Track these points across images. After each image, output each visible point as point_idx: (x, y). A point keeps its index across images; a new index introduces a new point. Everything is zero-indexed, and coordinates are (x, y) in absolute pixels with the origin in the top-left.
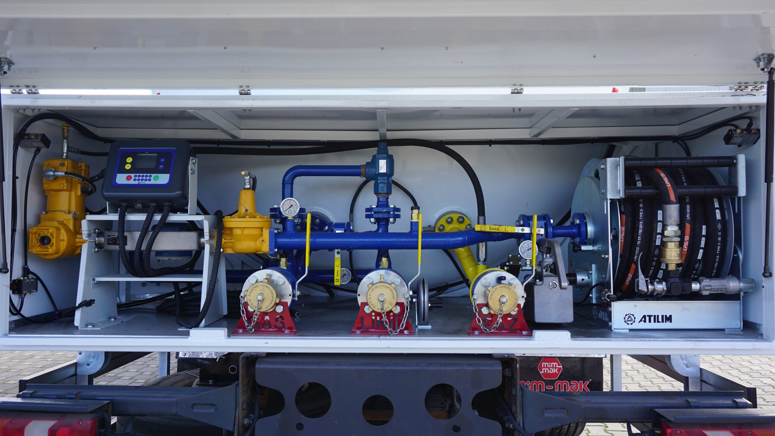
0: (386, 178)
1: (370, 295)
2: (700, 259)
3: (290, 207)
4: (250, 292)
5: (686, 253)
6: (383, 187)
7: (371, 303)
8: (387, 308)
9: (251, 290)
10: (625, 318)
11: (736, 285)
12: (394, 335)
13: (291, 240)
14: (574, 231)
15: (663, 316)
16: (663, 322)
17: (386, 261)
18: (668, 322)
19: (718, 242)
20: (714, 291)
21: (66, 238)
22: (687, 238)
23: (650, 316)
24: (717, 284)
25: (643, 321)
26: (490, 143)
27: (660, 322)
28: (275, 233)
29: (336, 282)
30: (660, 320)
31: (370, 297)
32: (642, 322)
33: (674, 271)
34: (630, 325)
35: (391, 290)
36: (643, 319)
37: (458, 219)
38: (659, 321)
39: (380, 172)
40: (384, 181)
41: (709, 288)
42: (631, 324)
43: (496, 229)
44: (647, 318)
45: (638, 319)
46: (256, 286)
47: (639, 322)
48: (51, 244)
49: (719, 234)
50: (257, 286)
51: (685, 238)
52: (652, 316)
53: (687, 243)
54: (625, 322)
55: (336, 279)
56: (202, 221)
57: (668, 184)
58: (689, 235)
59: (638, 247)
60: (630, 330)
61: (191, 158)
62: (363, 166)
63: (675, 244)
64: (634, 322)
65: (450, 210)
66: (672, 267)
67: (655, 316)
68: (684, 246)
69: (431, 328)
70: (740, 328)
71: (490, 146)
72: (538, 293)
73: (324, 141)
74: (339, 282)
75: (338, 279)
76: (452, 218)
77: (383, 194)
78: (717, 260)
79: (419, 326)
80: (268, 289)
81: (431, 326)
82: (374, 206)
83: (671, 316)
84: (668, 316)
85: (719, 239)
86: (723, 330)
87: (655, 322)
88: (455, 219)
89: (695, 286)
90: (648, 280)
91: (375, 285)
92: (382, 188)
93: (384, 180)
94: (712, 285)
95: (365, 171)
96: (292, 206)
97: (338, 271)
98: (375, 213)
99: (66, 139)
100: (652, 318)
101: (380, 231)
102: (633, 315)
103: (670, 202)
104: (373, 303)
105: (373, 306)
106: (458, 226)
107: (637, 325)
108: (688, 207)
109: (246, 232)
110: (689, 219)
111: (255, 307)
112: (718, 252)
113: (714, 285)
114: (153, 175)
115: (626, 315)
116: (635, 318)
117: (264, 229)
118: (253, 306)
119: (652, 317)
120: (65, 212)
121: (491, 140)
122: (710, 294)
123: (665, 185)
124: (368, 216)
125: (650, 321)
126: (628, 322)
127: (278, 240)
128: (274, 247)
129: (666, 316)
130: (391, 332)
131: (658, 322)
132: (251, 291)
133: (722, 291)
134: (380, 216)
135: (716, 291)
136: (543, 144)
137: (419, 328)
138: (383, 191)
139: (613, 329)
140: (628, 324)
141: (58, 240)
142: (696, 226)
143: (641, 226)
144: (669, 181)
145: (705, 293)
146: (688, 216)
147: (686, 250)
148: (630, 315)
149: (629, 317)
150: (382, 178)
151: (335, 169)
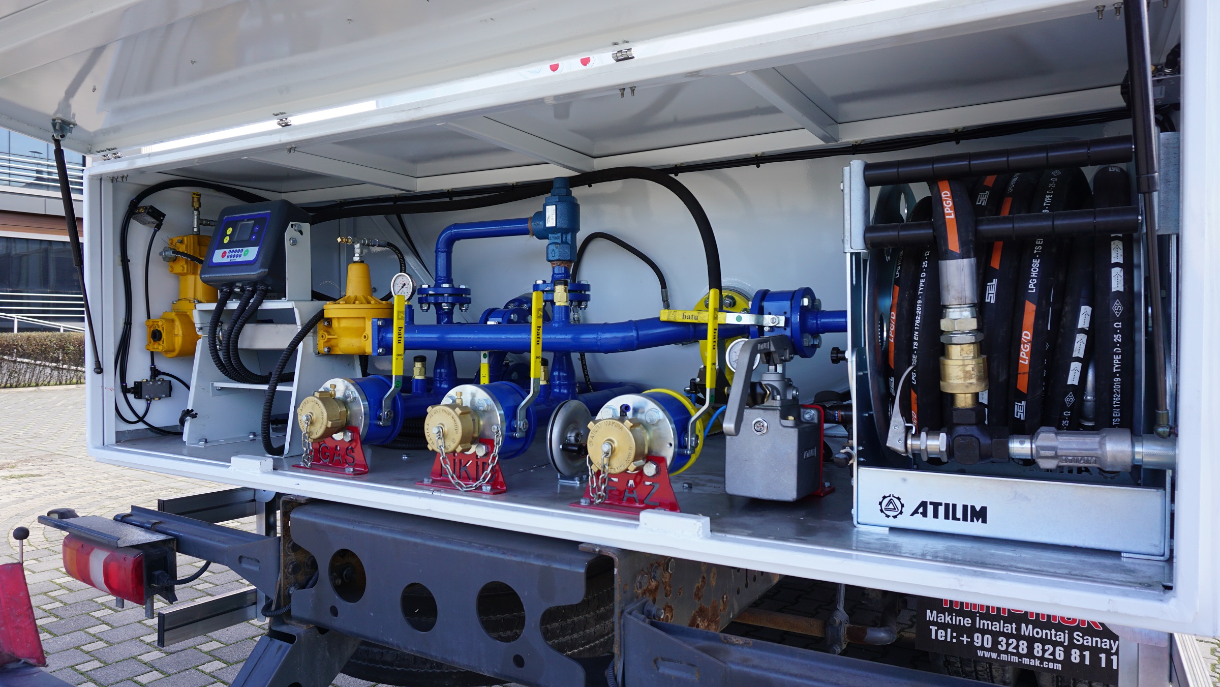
0: (559, 235)
1: (428, 425)
2: (1076, 383)
3: (403, 287)
4: (301, 410)
5: (1027, 370)
6: (553, 250)
7: (429, 436)
8: (449, 447)
9: (302, 407)
10: (880, 503)
11: (1122, 452)
12: (466, 491)
15: (965, 507)
16: (965, 519)
18: (978, 521)
19: (1115, 345)
20: (1066, 461)
21: (180, 333)
22: (1026, 335)
23: (936, 505)
24: (1074, 446)
25: (921, 513)
26: (758, 160)
27: (959, 519)
28: (379, 326)
30: (959, 514)
32: (919, 516)
33: (967, 409)
34: (891, 518)
35: (453, 418)
36: (921, 510)
38: (958, 517)
39: (548, 225)
40: (556, 241)
41: (1052, 453)
42: (895, 517)
43: (694, 317)
44: (930, 509)
45: (909, 508)
46: (306, 402)
47: (912, 515)
48: (162, 340)
49: (1118, 325)
50: (308, 402)
51: (1023, 336)
52: (941, 504)
53: (1028, 346)
54: (882, 511)
56: (292, 309)
57: (950, 214)
58: (1032, 330)
59: (915, 354)
60: (892, 529)
61: (291, 223)
62: (530, 218)
64: (901, 513)
66: (964, 401)
67: (947, 505)
68: (1022, 353)
70: (1163, 555)
71: (758, 166)
73: (513, 185)
77: (556, 262)
78: (1117, 387)
79: (561, 480)
80: (319, 407)
81: (578, 483)
82: (541, 282)
83: (984, 509)
84: (978, 509)
85: (1117, 338)
86: (1117, 554)
87: (947, 517)
89: (1019, 447)
90: (911, 428)
91: (434, 409)
92: (553, 253)
93: (557, 238)
94: (1060, 447)
95: (535, 225)
96: (405, 285)
98: (544, 292)
99: (197, 210)
100: (941, 510)
102: (899, 499)
103: (948, 255)
104: (431, 436)
105: (431, 441)
107: (905, 521)
108: (1036, 263)
109: (344, 324)
110: (1034, 291)
112: (1115, 370)
113: (1065, 446)
114: (245, 249)
115: (884, 497)
116: (902, 506)
117: (366, 320)
119: (940, 507)
120: (190, 300)
121: (756, 156)
122: (1058, 467)
123: (944, 214)
125: (936, 515)
126: (888, 513)
127: (386, 336)
128: (377, 345)
129: (973, 507)
130: (461, 486)
131: (955, 518)
133: (1087, 462)
135: (1071, 461)
136: (854, 154)
137: (561, 483)
138: (554, 256)
139: (855, 522)
140: (888, 516)
141: (172, 335)
142: (1067, 309)
143: (919, 311)
144: (956, 207)
145: (1045, 464)
146: (1031, 286)
147: (1027, 363)
148: (891, 497)
149: (890, 502)
150: (554, 235)
151: (495, 226)
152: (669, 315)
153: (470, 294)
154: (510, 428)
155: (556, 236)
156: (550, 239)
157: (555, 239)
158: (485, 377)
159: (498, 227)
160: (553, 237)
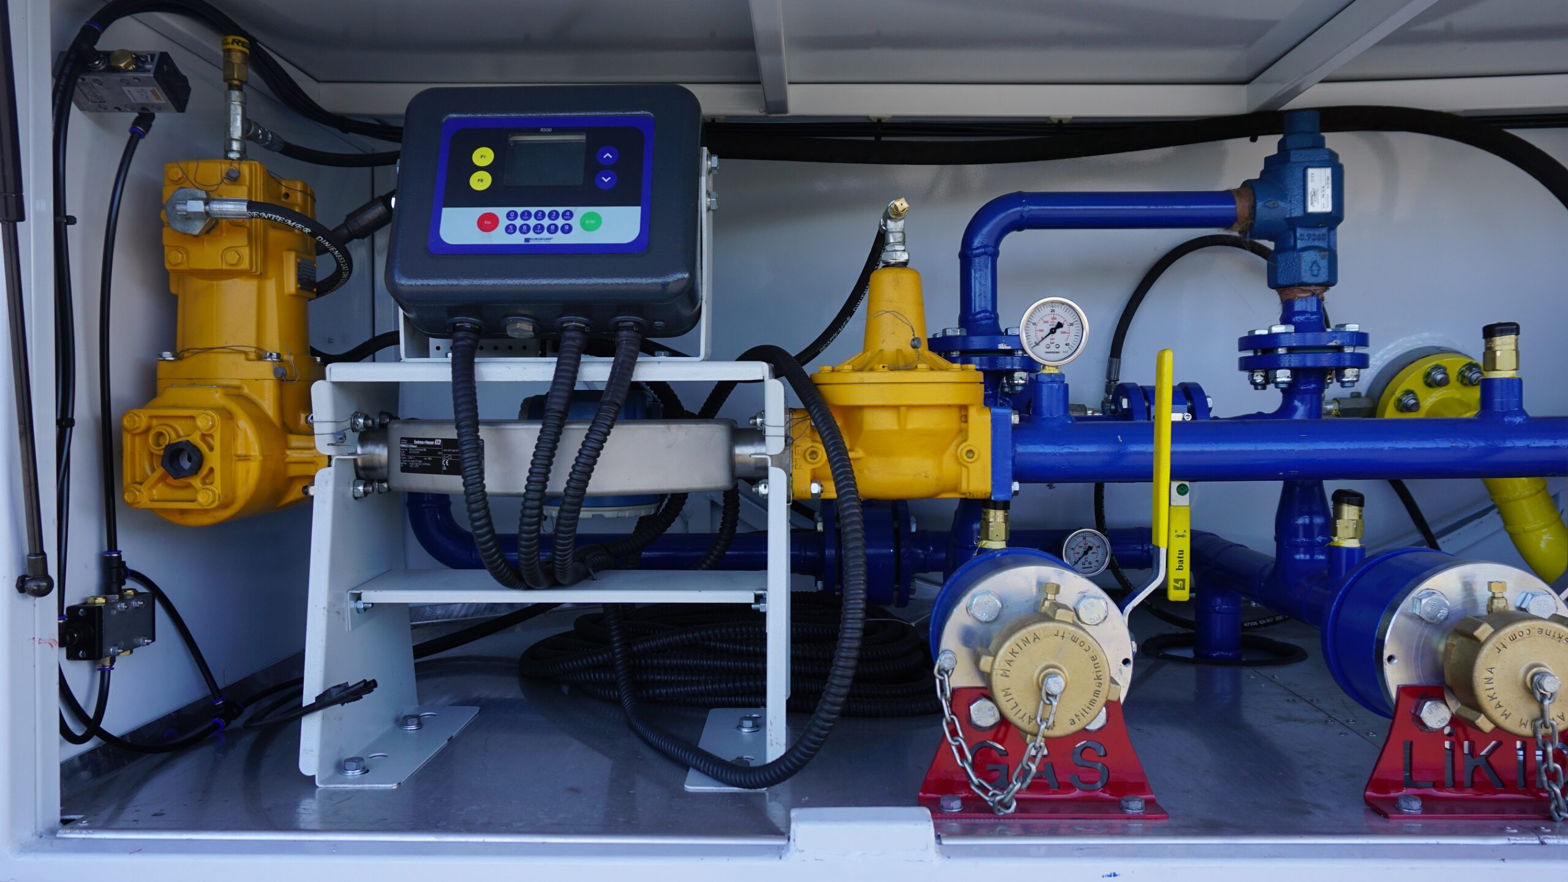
0: (1324, 231)
4: (1009, 662)
6: (1315, 262)
9: (1013, 653)
13: (1065, 450)
21: (255, 450)
28: (1015, 426)
29: (1176, 588)
37: (1461, 373)
39: (1310, 209)
40: (1316, 243)
46: (1031, 639)
48: (205, 470)
50: (1036, 638)
55: (1177, 581)
56: (759, 382)
61: (705, 151)
73: (1060, 121)
74: (1184, 588)
75: (1183, 580)
76: (1441, 371)
77: (1312, 288)
80: (1081, 650)
88: (1453, 374)
91: (1509, 630)
92: (1315, 268)
95: (1253, 207)
96: (1060, 325)
97: (1181, 552)
99: (240, 89)
104: (1500, 698)
106: (1458, 396)
109: (917, 421)
111: (1026, 719)
114: (579, 211)
117: (973, 413)
118: (1021, 714)
120: (245, 353)
127: (1020, 449)
128: (1010, 475)
132: (1011, 657)
138: (1316, 276)
141: (232, 457)
150: (1311, 232)
151: (1145, 205)
155: (1317, 233)
156: (1302, 240)
157: (1314, 240)
158: (1183, 536)
159: (1153, 207)
160: (1308, 235)
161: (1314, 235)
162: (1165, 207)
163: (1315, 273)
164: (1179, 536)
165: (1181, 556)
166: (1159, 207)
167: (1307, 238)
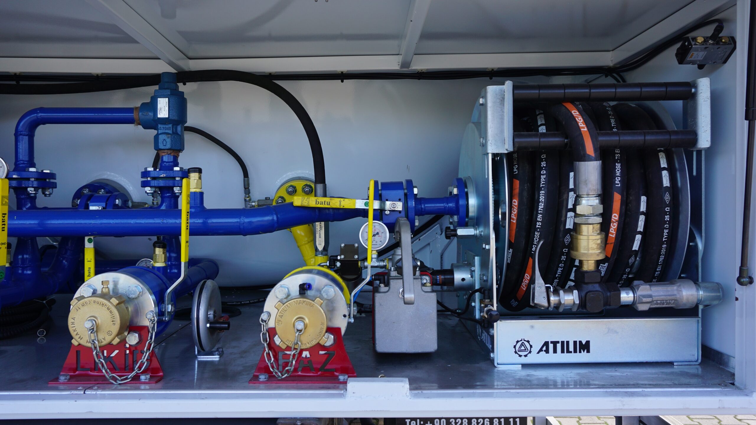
0: (170, 126)
1: (74, 319)
2: (637, 249)
5: (613, 241)
6: (165, 140)
7: (75, 331)
8: (103, 340)
10: (515, 347)
11: (692, 295)
12: (120, 384)
14: (450, 205)
15: (575, 342)
16: (575, 351)
17: (162, 253)
18: (584, 351)
19: (665, 222)
20: (657, 304)
22: (615, 216)
23: (555, 343)
24: (662, 293)
25: (545, 351)
26: (342, 76)
27: (571, 352)
30: (571, 348)
31: (73, 321)
32: (543, 353)
33: (593, 272)
34: (523, 357)
35: (108, 309)
36: (544, 348)
37: (303, 189)
38: (570, 350)
39: (159, 116)
40: (167, 131)
41: (649, 300)
42: (526, 356)
43: (326, 203)
44: (551, 346)
45: (536, 347)
47: (538, 353)
49: (667, 209)
51: (613, 217)
52: (558, 342)
53: (616, 224)
54: (516, 352)
57: (583, 128)
58: (619, 213)
59: (538, 232)
60: (525, 366)
62: (136, 108)
63: (593, 228)
64: (530, 352)
65: (295, 175)
66: (589, 266)
67: (563, 342)
68: (611, 229)
69: (218, 359)
70: (697, 361)
71: (342, 81)
72: (381, 305)
76: (294, 187)
77: (166, 151)
78: (663, 251)
79: (199, 357)
81: (218, 357)
82: (151, 169)
83: (588, 342)
84: (584, 343)
85: (667, 218)
86: (670, 364)
87: (563, 352)
88: (299, 189)
89: (626, 297)
90: (550, 288)
92: (164, 142)
93: (168, 129)
94: (653, 294)
95: (141, 115)
98: (154, 178)
100: (559, 346)
101: (163, 207)
102: (528, 342)
104: (78, 331)
105: (78, 336)
107: (534, 358)
108: (618, 166)
110: (619, 186)
112: (664, 240)
113: (656, 294)
115: (518, 342)
116: (531, 346)
119: (558, 344)
121: (342, 72)
122: (650, 309)
123: (579, 128)
124: (144, 184)
125: (555, 351)
126: (520, 353)
129: (580, 342)
130: (115, 379)
131: (568, 352)
133: (669, 303)
134: (161, 183)
135: (660, 304)
136: (419, 79)
137: (199, 359)
138: (165, 146)
139: (496, 364)
140: (520, 356)
142: (631, 198)
143: (542, 198)
144: (585, 122)
145: (642, 307)
146: (617, 182)
147: (614, 236)
148: (523, 341)
149: (522, 345)
150: (164, 126)
151: (93, 113)
152: (302, 201)
153: (55, 179)
154: (161, 314)
155: (167, 127)
156: (160, 130)
157: (166, 130)
158: (90, 261)
159: (97, 114)
160: (163, 127)
161: (166, 127)
162: (102, 114)
163: (165, 144)
164: (88, 261)
165: (89, 270)
166: (99, 114)
167: (162, 129)
